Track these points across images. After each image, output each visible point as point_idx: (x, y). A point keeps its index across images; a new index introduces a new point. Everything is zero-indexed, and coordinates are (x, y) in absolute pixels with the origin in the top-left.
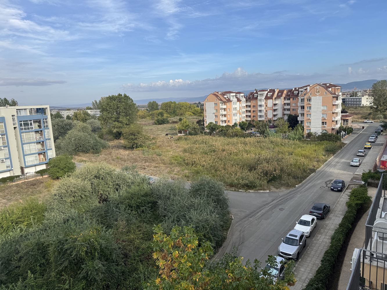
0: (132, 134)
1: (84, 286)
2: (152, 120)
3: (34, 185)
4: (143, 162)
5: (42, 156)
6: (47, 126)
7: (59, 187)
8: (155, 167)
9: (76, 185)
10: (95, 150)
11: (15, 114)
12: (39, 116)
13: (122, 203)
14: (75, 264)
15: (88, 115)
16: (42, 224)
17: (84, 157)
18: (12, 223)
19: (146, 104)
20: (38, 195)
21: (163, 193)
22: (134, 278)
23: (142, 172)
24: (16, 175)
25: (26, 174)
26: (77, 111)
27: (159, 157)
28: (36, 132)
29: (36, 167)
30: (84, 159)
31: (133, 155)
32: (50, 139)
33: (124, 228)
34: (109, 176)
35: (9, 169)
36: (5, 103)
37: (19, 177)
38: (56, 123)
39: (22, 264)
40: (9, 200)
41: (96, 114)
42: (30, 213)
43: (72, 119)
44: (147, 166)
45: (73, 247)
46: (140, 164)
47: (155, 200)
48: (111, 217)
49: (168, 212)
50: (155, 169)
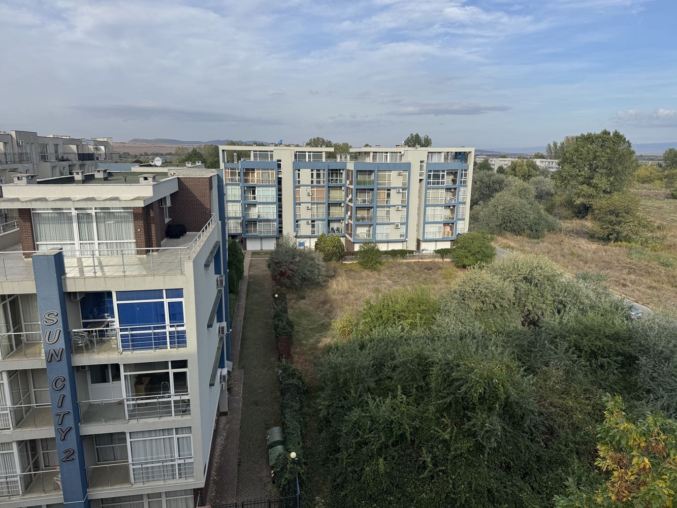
0: (612, 212)
1: (471, 447)
2: (667, 187)
3: (429, 270)
4: (625, 271)
5: (448, 229)
6: (465, 182)
7: (464, 282)
8: (650, 287)
9: (489, 283)
10: (534, 231)
11: (425, 159)
12: (456, 165)
13: (563, 337)
14: (463, 408)
15: (535, 167)
16: (430, 329)
17: (511, 240)
18: (393, 316)
19: (661, 153)
20: (433, 286)
21: (655, 344)
22: (557, 475)
23: (616, 290)
24: (410, 249)
25: (423, 251)
26: (517, 160)
27: (665, 270)
28: (448, 189)
29: (438, 243)
30: (512, 244)
31: (604, 254)
32: (464, 203)
33: (558, 383)
34: (549, 283)
35: (403, 238)
36: (415, 141)
37: (413, 253)
38: (479, 179)
39: (395, 375)
40: (395, 282)
41: (550, 168)
42: (418, 308)
43: (507, 173)
44: (631, 281)
45: (464, 379)
46: (616, 274)
47: (633, 353)
48: (538, 355)
49: (659, 385)
50: (649, 291)
